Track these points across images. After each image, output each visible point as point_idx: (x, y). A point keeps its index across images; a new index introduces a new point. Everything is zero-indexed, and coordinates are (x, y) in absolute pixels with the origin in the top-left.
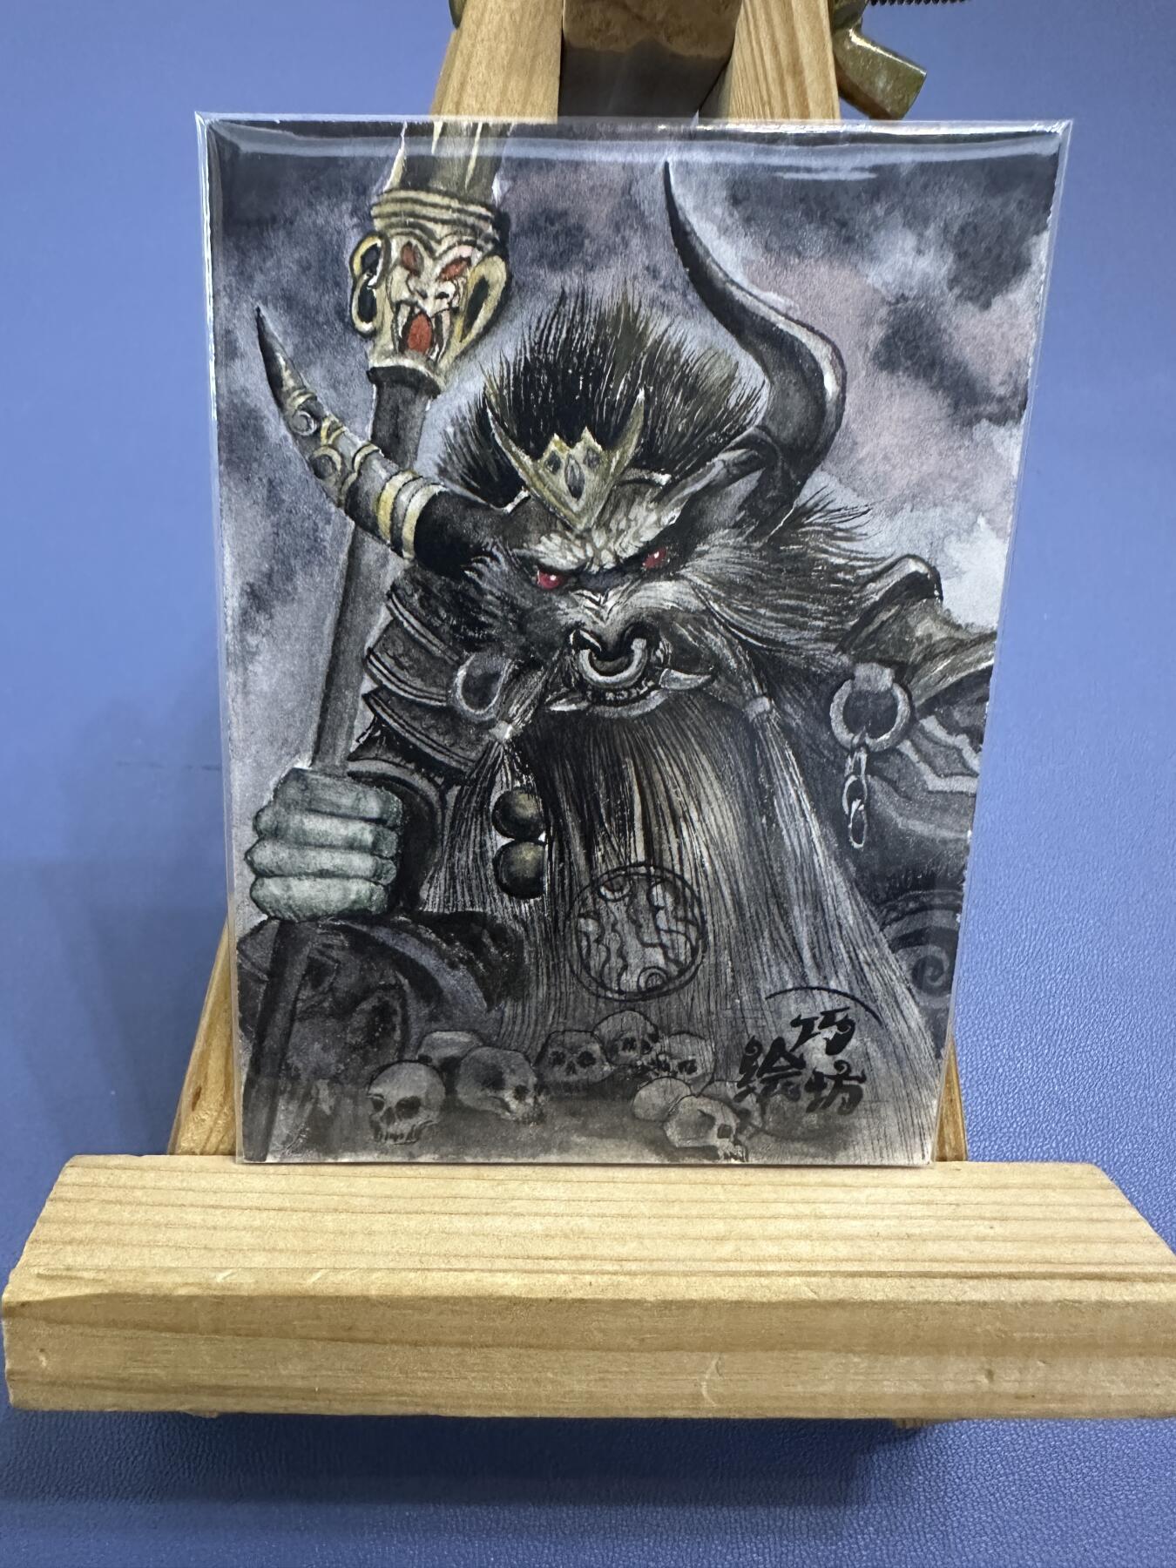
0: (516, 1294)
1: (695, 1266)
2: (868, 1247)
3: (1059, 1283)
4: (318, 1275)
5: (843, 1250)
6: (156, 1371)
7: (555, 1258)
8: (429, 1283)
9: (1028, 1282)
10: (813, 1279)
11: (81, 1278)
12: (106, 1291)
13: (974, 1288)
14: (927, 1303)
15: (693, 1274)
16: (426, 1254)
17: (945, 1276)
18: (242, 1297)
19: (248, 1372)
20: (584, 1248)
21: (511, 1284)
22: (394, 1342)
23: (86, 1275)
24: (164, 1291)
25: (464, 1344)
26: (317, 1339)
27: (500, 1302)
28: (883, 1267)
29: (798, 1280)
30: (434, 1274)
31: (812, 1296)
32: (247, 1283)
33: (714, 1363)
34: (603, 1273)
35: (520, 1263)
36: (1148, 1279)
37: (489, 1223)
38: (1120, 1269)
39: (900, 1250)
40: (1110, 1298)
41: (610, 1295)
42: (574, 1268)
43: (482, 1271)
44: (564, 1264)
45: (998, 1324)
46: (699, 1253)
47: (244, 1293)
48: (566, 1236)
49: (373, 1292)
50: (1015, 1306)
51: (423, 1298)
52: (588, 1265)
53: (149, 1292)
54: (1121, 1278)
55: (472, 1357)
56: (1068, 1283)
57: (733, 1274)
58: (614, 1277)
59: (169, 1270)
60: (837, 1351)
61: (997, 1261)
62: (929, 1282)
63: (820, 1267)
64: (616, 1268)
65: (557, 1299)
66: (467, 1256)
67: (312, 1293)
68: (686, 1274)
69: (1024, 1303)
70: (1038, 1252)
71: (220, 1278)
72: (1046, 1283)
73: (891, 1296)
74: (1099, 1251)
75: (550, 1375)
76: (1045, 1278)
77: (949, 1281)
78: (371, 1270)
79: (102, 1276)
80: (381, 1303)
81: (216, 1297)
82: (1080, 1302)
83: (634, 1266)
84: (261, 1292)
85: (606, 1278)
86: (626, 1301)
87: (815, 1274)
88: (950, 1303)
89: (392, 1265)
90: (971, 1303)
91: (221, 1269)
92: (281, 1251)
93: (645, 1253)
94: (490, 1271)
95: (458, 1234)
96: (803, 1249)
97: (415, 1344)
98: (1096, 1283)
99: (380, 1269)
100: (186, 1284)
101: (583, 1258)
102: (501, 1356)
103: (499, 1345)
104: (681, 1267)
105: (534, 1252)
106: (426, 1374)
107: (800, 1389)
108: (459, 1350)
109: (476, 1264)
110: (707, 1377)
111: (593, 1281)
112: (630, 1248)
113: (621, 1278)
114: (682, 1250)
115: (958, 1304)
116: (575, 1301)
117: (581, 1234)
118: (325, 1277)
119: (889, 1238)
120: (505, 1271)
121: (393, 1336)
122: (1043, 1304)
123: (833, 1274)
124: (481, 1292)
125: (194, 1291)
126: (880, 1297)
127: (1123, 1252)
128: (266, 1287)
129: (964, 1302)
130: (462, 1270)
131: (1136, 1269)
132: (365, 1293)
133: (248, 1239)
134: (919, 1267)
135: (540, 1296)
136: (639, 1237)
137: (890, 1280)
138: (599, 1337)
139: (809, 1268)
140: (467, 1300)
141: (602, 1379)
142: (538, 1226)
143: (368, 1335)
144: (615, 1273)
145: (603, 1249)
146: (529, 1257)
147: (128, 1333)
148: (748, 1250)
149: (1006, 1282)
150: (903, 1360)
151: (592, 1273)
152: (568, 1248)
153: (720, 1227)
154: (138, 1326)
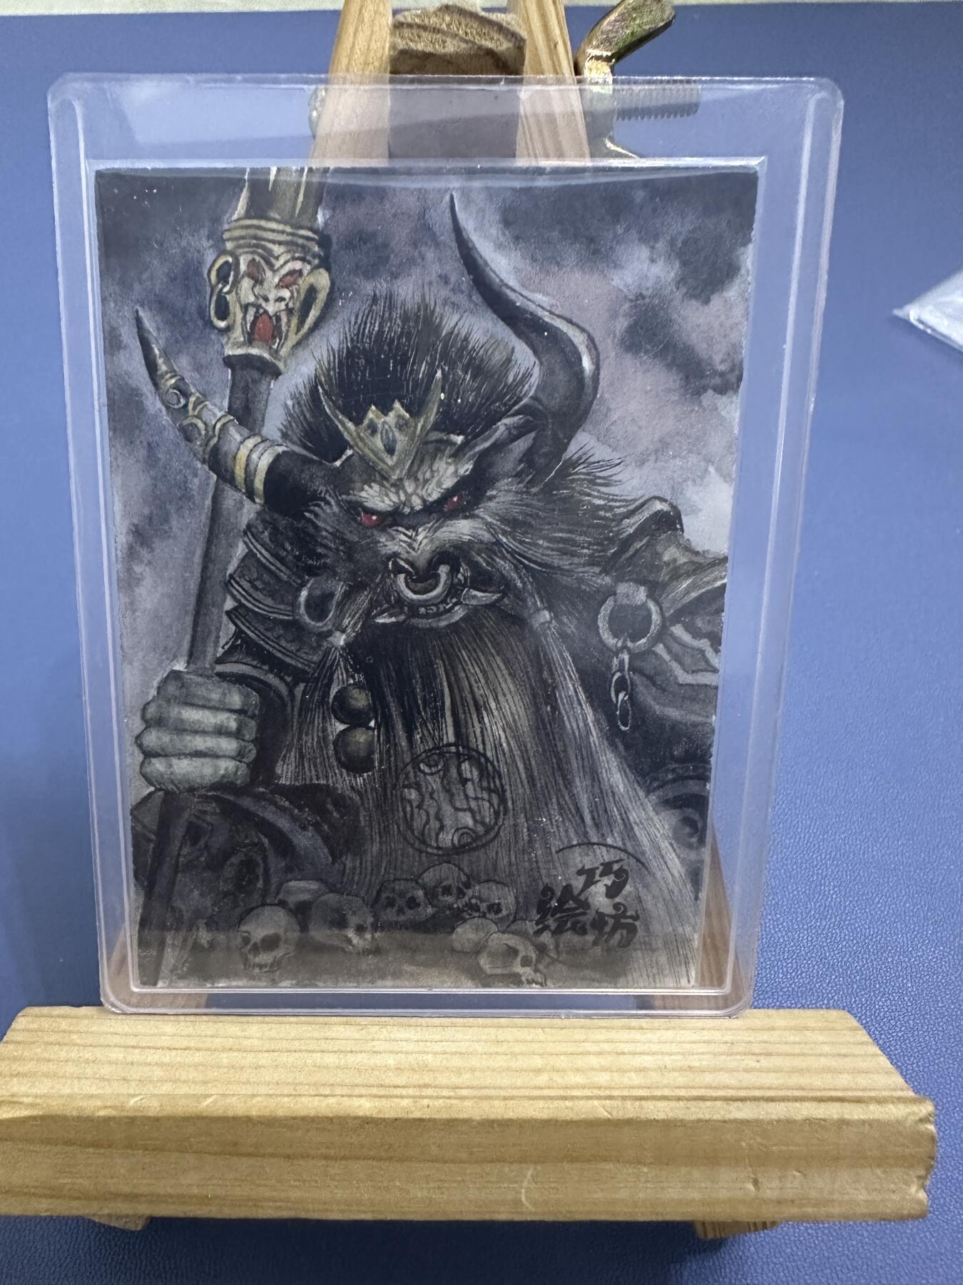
0: (368, 1114)
1: (515, 1093)
2: (654, 1077)
3: (807, 1104)
4: (210, 1100)
5: (636, 1079)
6: (81, 1181)
7: (403, 1087)
8: (298, 1106)
9: (782, 1104)
10: (608, 1102)
11: (21, 1103)
12: (41, 1113)
13: (739, 1109)
14: (699, 1121)
15: (512, 1098)
16: (301, 1084)
17: (716, 1099)
18: (149, 1118)
19: (154, 1182)
20: (427, 1079)
21: (365, 1106)
22: (272, 1155)
23: (25, 1100)
24: (88, 1113)
25: (326, 1157)
26: (210, 1153)
27: (355, 1122)
28: (666, 1092)
29: (596, 1102)
30: (303, 1099)
31: (606, 1115)
32: (154, 1107)
33: (530, 1173)
34: (438, 1097)
35: (374, 1091)
36: (880, 1101)
37: (351, 1059)
38: (860, 1094)
39: (681, 1080)
40: (847, 1117)
41: (445, 1115)
42: (418, 1093)
43: (343, 1096)
44: (411, 1091)
45: (759, 1140)
46: (519, 1083)
47: (150, 1114)
48: (413, 1070)
49: (254, 1113)
50: (771, 1122)
51: (294, 1118)
52: (429, 1092)
53: (75, 1113)
54: (858, 1101)
55: (336, 1169)
56: (815, 1104)
57: (544, 1098)
58: (448, 1101)
59: (92, 1096)
60: (630, 1162)
61: (761, 1088)
62: (701, 1104)
63: (615, 1093)
64: (452, 1094)
65: (400, 1119)
66: (332, 1085)
67: (204, 1114)
68: (505, 1098)
69: (778, 1121)
70: (795, 1080)
71: (132, 1102)
72: (798, 1105)
73: (671, 1115)
74: (844, 1080)
75: (398, 1184)
76: (796, 1101)
77: (719, 1103)
78: (254, 1096)
79: (38, 1101)
80: (261, 1123)
81: (127, 1117)
82: (824, 1120)
83: (464, 1092)
84: (164, 1113)
85: (441, 1101)
86: (456, 1120)
87: (610, 1098)
88: (719, 1121)
89: (271, 1092)
90: (735, 1121)
91: (134, 1096)
92: (185, 1082)
93: (475, 1083)
94: (350, 1096)
95: (327, 1067)
96: (603, 1078)
97: (288, 1157)
98: (838, 1105)
99: (260, 1095)
100: (106, 1107)
101: (426, 1086)
102: (356, 1166)
103: (357, 1158)
104: (503, 1093)
105: (387, 1082)
106: (297, 1183)
107: (599, 1195)
108: (324, 1162)
109: (338, 1091)
110: (525, 1184)
111: (431, 1104)
112: (465, 1078)
113: (453, 1101)
114: (505, 1081)
115: (725, 1122)
116: (415, 1120)
117: (425, 1068)
118: (215, 1102)
119: (674, 1070)
120: (361, 1096)
121: (270, 1150)
122: (795, 1121)
123: (624, 1098)
124: (342, 1113)
125: (113, 1113)
126: (661, 1116)
127: (863, 1081)
128: (169, 1110)
129: (730, 1120)
130: (326, 1096)
131: (872, 1094)
132: (247, 1114)
133: (158, 1073)
134: (695, 1093)
135: (387, 1116)
136: (473, 1070)
137: (670, 1103)
138: (434, 1150)
139: (608, 1093)
140: (330, 1120)
141: (439, 1188)
142: (391, 1061)
143: (251, 1150)
144: (449, 1098)
145: (443, 1079)
146: (382, 1086)
147: (58, 1149)
148: (559, 1080)
149: (763, 1104)
150: (683, 1170)
151: (430, 1097)
152: (415, 1079)
153: (538, 1062)
154: (68, 1143)
